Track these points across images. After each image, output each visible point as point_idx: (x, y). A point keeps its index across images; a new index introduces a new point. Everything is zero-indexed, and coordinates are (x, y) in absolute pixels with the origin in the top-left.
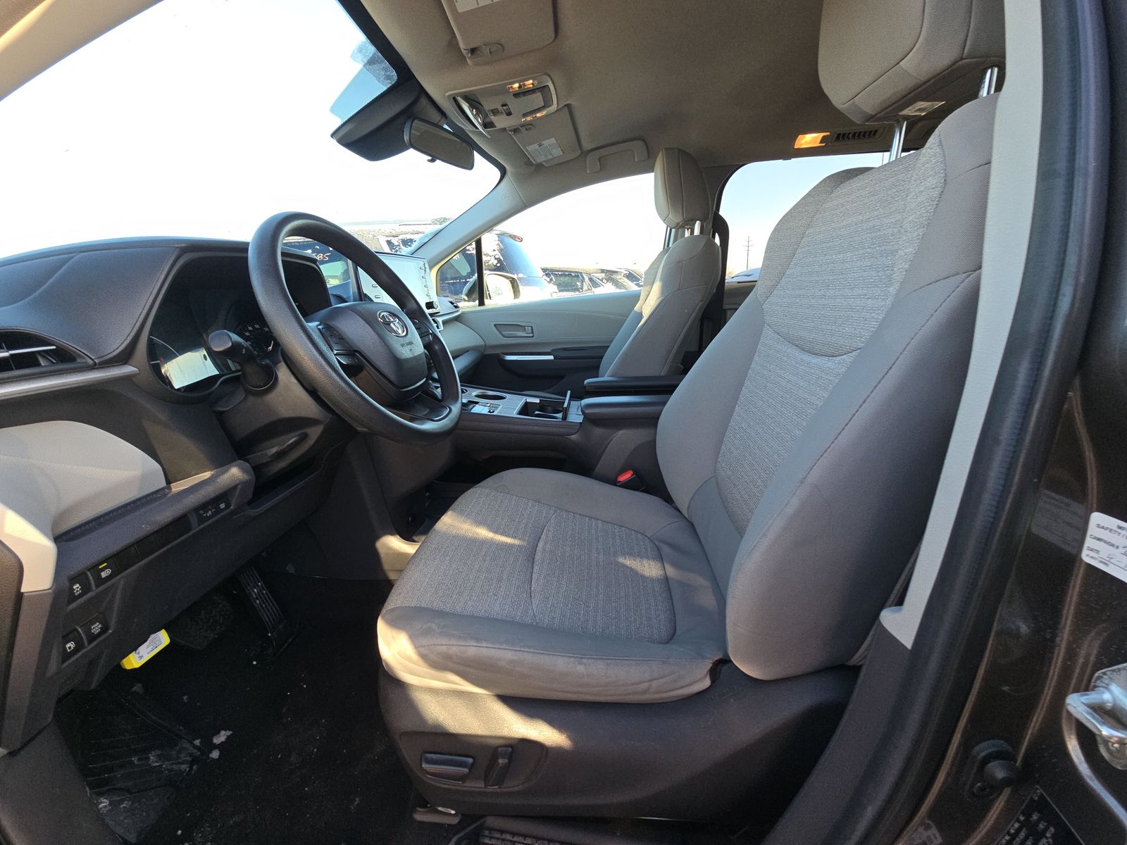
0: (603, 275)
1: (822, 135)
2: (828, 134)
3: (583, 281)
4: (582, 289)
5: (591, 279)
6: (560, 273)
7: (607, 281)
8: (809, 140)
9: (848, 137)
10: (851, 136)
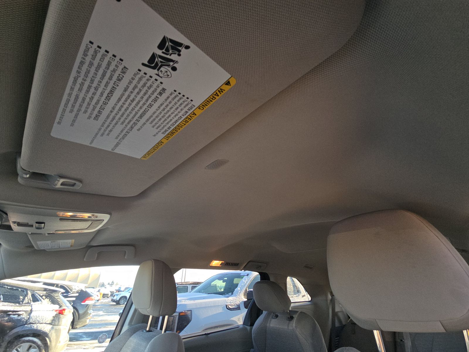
0: (45, 292)
1: (221, 262)
2: (224, 262)
3: (26, 295)
4: (22, 302)
5: (33, 295)
6: (9, 287)
7: (46, 297)
8: (215, 263)
9: (229, 264)
10: (230, 264)
